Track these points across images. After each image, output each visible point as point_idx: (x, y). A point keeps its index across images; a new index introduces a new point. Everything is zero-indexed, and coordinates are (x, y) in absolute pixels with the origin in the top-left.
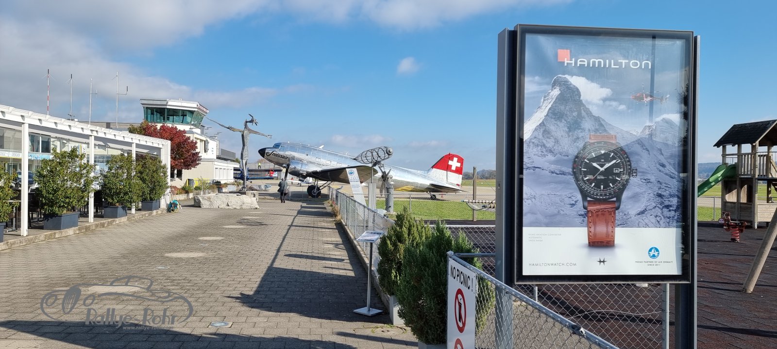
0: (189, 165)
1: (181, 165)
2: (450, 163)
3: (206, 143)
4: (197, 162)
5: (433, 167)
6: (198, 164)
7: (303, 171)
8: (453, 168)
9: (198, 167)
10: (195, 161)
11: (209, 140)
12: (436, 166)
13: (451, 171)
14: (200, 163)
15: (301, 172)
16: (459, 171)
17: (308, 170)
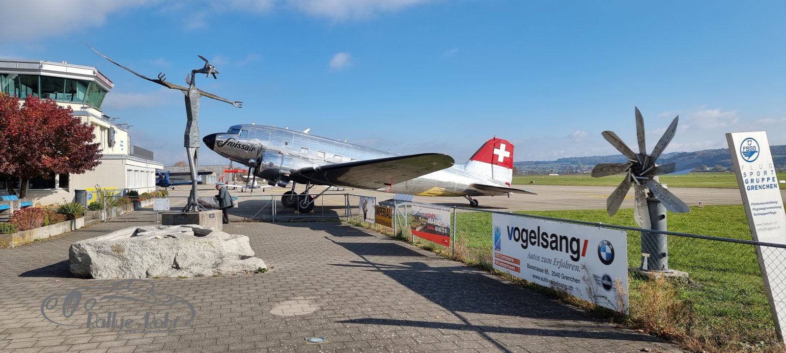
0: (81, 166)
1: (63, 166)
2: (496, 151)
3: (111, 133)
4: (96, 161)
5: (472, 159)
6: (97, 164)
7: (285, 169)
8: (501, 160)
9: (97, 168)
10: (91, 158)
11: (116, 129)
12: (476, 157)
13: (496, 164)
14: (100, 163)
15: (283, 171)
16: (508, 163)
17: (292, 168)
